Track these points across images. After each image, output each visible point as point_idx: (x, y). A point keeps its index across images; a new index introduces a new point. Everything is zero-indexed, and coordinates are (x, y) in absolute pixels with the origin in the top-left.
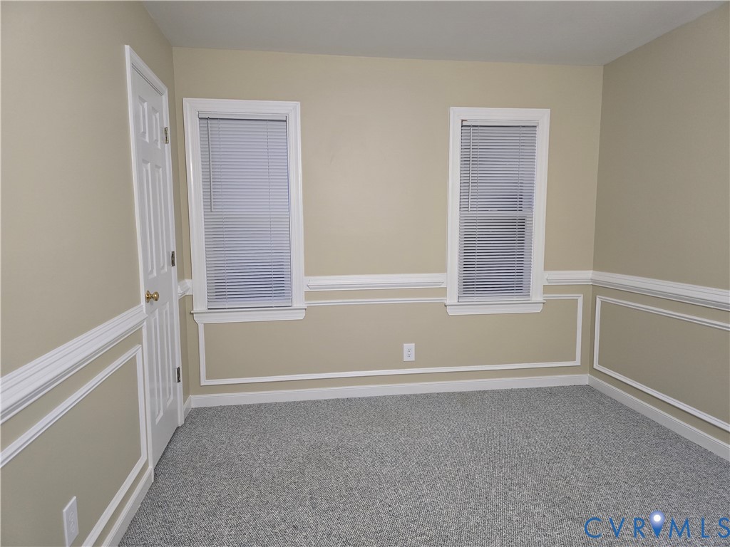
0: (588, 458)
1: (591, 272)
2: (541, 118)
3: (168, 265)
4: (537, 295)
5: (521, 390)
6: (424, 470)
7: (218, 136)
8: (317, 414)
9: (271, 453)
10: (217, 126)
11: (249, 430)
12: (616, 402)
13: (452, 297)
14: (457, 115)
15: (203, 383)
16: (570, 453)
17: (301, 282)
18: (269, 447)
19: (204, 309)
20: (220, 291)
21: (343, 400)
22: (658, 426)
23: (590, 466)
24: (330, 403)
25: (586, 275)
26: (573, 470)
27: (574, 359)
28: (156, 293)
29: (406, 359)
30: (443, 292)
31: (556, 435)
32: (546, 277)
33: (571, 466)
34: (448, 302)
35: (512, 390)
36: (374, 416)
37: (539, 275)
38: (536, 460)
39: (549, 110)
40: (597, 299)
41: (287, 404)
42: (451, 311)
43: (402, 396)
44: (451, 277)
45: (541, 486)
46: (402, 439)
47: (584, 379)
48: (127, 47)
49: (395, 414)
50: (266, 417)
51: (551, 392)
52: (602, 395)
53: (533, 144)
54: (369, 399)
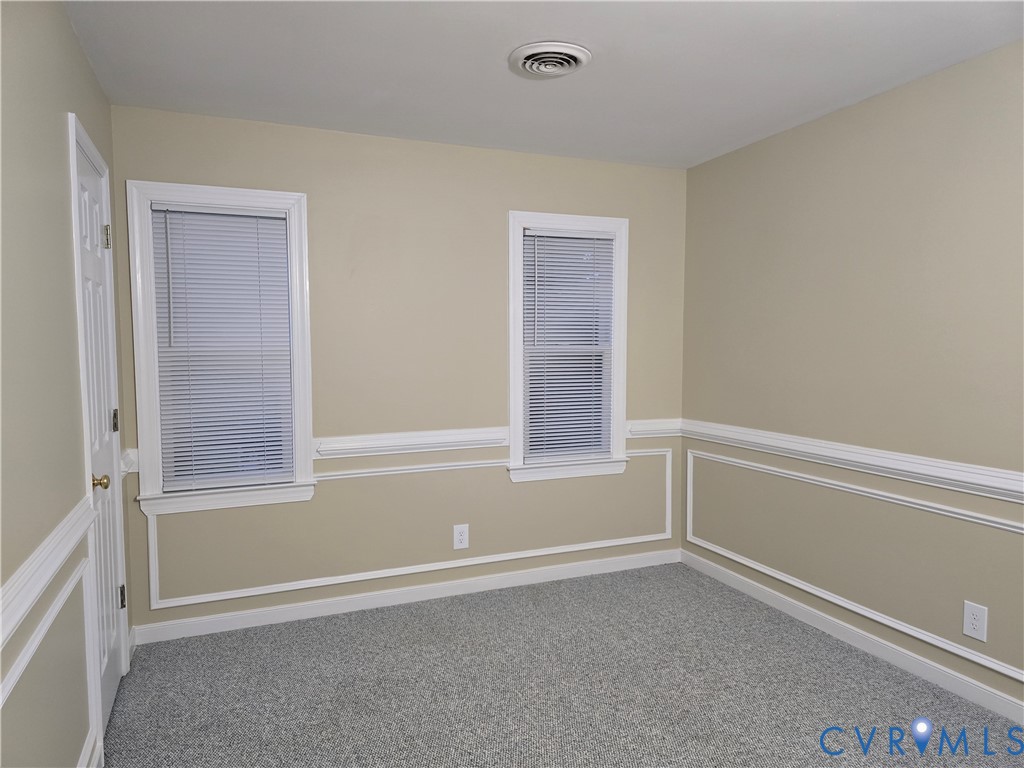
0: (699, 657)
1: (680, 420)
2: (618, 229)
3: (110, 430)
4: (619, 451)
5: (604, 575)
6: (505, 699)
7: (181, 237)
8: (338, 636)
9: (282, 701)
10: (180, 222)
11: (240, 670)
12: (716, 582)
13: (516, 460)
14: (519, 221)
15: (154, 606)
16: (677, 654)
17: (306, 445)
18: (276, 692)
19: (158, 492)
20: (182, 464)
21: (371, 611)
22: (769, 608)
23: (704, 667)
24: (353, 617)
25: (675, 425)
26: (684, 675)
27: (663, 531)
28: (106, 477)
29: (457, 546)
30: (504, 451)
31: (657, 631)
32: (629, 428)
33: (682, 671)
34: (511, 465)
35: (592, 577)
36: (421, 630)
37: (621, 426)
38: (639, 668)
39: (627, 220)
40: (689, 454)
41: (289, 625)
42: (515, 478)
43: (453, 599)
44: (514, 432)
45: (653, 701)
46: (466, 659)
47: (676, 555)
48: (71, 117)
49: (449, 624)
50: (261, 648)
51: (638, 575)
52: (700, 574)
53: (609, 262)
54: (407, 607)
